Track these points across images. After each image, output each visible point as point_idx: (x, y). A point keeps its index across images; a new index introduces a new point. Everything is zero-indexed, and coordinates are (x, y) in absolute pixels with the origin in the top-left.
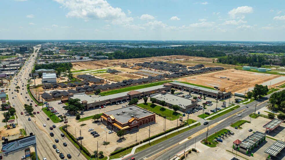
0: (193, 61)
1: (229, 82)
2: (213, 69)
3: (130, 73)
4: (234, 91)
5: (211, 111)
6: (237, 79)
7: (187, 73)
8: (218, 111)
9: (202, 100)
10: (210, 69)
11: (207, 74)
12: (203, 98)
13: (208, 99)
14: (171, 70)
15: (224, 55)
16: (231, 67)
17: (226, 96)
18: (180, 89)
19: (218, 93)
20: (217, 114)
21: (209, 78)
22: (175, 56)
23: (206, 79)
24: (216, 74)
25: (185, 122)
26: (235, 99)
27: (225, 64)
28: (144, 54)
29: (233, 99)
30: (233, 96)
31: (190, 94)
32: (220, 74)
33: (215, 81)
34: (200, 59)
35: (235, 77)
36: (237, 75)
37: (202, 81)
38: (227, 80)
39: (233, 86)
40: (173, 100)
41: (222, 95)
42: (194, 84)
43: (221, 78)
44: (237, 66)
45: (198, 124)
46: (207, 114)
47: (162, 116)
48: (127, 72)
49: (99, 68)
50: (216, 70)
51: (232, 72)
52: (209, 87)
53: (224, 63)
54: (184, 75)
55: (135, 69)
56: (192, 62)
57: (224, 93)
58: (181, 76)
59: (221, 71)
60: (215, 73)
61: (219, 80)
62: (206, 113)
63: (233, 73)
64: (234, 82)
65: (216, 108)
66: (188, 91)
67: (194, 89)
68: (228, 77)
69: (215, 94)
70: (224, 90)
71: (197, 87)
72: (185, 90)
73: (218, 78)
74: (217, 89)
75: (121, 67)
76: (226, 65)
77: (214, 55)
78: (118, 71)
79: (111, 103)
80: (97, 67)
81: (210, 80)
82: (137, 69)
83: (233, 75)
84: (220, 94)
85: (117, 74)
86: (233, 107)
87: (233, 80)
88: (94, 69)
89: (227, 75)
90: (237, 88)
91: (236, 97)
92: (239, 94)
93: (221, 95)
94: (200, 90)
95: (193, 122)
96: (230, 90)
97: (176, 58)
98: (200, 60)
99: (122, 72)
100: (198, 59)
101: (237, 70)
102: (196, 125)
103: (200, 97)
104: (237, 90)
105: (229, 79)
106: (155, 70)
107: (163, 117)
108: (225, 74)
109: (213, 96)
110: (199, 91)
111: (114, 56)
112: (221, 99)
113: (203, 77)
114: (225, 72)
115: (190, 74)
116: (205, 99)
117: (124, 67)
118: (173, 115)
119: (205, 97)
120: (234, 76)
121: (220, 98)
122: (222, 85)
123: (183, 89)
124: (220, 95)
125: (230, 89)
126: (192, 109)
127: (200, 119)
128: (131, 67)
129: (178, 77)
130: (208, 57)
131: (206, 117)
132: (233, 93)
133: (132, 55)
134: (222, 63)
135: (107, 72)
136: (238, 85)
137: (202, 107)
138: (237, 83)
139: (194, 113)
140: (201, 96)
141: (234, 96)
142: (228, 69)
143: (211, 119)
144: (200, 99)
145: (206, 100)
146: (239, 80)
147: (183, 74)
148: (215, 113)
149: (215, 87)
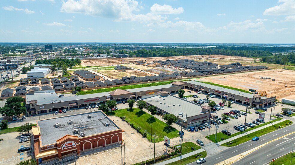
0: (229, 60)
1: (274, 84)
2: (253, 68)
3: (141, 70)
4: (281, 97)
5: (235, 128)
6: (286, 80)
7: (215, 72)
8: (248, 128)
9: (225, 107)
10: (248, 68)
11: (244, 73)
12: (228, 104)
13: (236, 107)
14: (195, 68)
15: (270, 54)
16: (278, 66)
17: (266, 103)
18: (196, 90)
19: (252, 98)
20: (245, 134)
21: (244, 78)
22: (208, 56)
23: (240, 80)
24: (257, 74)
25: (177, 147)
26: (283, 109)
27: (270, 64)
28: (171, 52)
29: (278, 109)
30: (279, 104)
31: (208, 98)
32: (262, 73)
33: (253, 82)
34: (238, 58)
35: (284, 78)
36: (287, 76)
37: (233, 81)
38: (271, 81)
39: (279, 89)
40: (174, 105)
41: (260, 101)
42: (220, 84)
43: (262, 78)
44: (286, 66)
45: (201, 153)
46: (226, 134)
47: (140, 133)
48: (139, 70)
49: (110, 65)
50: (257, 69)
51: (279, 72)
52: (242, 89)
53: (268, 63)
54: (211, 74)
55: (151, 66)
56: (227, 61)
57: (263, 98)
58: (207, 74)
59: (264, 71)
60: (254, 73)
61: (260, 81)
62: (224, 132)
63: (281, 74)
64: (282, 84)
65: (245, 123)
66: (206, 93)
67: (216, 91)
68: (272, 78)
69: (248, 99)
70: (264, 94)
71: (222, 88)
72: (202, 92)
73: (258, 79)
74: (254, 93)
75: (137, 64)
76: (272, 64)
77: (257, 55)
78: (128, 68)
79: (79, 107)
80: (108, 64)
81: (246, 81)
82: (153, 67)
83: (280, 75)
84: (256, 99)
85: (124, 71)
86: (278, 122)
87: (281, 82)
88: (103, 66)
89: (271, 76)
90: (287, 92)
91: (284, 105)
92: (289, 101)
93: (258, 101)
94: (224, 93)
95: (193, 150)
96: (274, 95)
97: (209, 57)
98: (239, 60)
99: (133, 69)
100: (236, 59)
101: (287, 70)
102: (197, 156)
103: (222, 102)
104: (287, 95)
105: (273, 80)
106: (176, 68)
107: (142, 134)
108: (269, 74)
109: (245, 103)
110: (223, 95)
111: (136, 54)
112: (258, 107)
113: (237, 77)
114: (268, 72)
115: (219, 73)
116: (229, 107)
117: (140, 65)
118: (163, 131)
119: (230, 104)
120: (281, 77)
121: (255, 106)
122: (262, 88)
123: (200, 91)
124: (256, 101)
125: (275, 93)
126: (201, 123)
127: (209, 144)
128: (147, 65)
129: (202, 75)
130: (248, 57)
131: (222, 140)
132: (280, 100)
133: (156, 53)
134: (267, 63)
135: (115, 69)
136: (288, 89)
137: (220, 119)
138: (286, 85)
139: (201, 130)
140: (224, 102)
141: (281, 104)
142: (274, 69)
143: (231, 144)
144: (221, 106)
145: (231, 107)
146: (290, 82)
147: (209, 72)
148: (241, 132)
149: (250, 90)
